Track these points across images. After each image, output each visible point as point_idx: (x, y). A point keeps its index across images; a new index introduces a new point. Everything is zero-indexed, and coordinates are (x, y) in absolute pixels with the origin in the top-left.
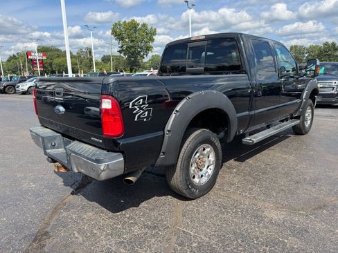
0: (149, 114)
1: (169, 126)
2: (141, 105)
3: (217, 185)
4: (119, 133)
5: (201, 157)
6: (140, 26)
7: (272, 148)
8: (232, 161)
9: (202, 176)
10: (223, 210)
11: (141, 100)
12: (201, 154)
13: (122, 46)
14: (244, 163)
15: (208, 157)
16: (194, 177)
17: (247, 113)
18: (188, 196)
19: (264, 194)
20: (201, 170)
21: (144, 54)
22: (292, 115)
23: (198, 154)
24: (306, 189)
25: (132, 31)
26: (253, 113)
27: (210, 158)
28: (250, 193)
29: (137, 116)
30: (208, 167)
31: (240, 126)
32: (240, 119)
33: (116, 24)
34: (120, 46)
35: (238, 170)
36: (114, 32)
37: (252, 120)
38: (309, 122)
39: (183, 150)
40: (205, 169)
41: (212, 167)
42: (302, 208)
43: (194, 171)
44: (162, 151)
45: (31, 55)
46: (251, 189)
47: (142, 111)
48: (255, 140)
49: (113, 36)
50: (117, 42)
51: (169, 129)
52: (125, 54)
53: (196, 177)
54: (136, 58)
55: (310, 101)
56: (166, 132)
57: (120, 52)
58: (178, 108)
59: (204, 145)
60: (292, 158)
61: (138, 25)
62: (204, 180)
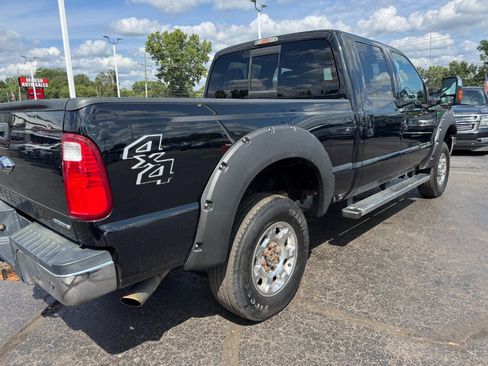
0: (166, 171)
1: (209, 193)
2: (150, 153)
3: (301, 292)
4: (101, 212)
5: (273, 244)
6: (188, 38)
7: (388, 220)
8: (325, 245)
9: (275, 278)
10: (313, 343)
11: (150, 144)
12: (272, 240)
13: (162, 68)
14: (345, 248)
15: (286, 244)
16: (260, 282)
17: (349, 165)
18: (250, 318)
19: (382, 307)
20: (273, 268)
21: (194, 80)
22: (417, 168)
23: (267, 241)
24: (455, 297)
25: (177, 46)
26: (359, 164)
27: (289, 246)
28: (358, 307)
29: (140, 176)
30: (286, 261)
31: (338, 188)
32: (339, 176)
33: (153, 35)
34: (159, 67)
35: (337, 262)
36: (150, 48)
37: (357, 177)
38: (443, 178)
39: (239, 235)
40: (279, 266)
41: (292, 261)
42: (453, 336)
43: (260, 271)
44: (196, 241)
45: (25, 81)
46: (359, 298)
47: (151, 166)
48: (364, 211)
49: (148, 54)
50: (154, 62)
51: (209, 198)
52: (166, 80)
53: (265, 281)
54: (182, 85)
55: (445, 145)
56: (204, 204)
57: (159, 76)
58: (226, 159)
59: (278, 224)
60: (422, 238)
61: (185, 37)
62: (279, 285)
